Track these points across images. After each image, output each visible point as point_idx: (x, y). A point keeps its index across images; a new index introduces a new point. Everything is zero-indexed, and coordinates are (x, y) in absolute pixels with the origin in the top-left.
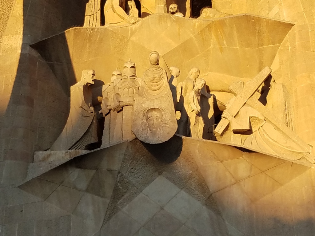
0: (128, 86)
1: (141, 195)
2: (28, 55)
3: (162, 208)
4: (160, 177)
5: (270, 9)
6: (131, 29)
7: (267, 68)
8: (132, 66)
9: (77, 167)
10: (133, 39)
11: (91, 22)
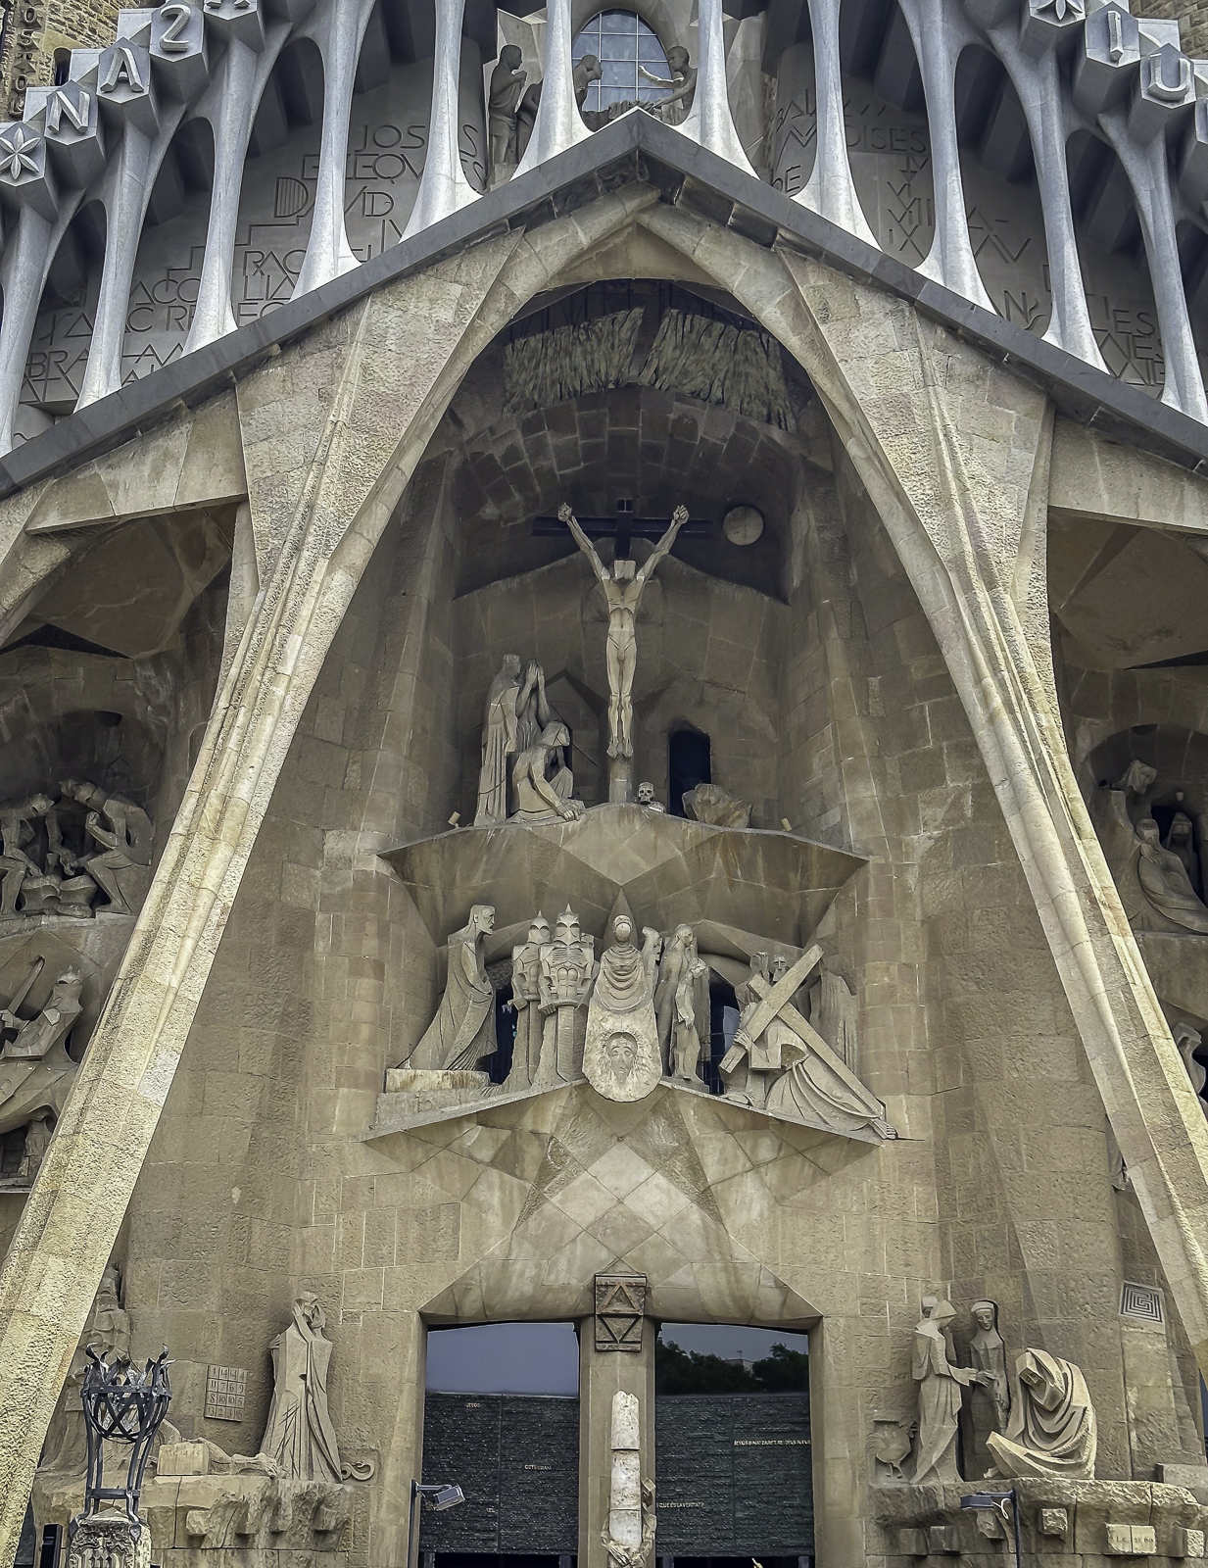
0: (568, 964)
1: (584, 1176)
2: (375, 874)
3: (620, 1202)
4: (619, 1144)
5: (824, 810)
8: (574, 922)
9: (479, 1124)
10: (569, 848)
11: (490, 808)
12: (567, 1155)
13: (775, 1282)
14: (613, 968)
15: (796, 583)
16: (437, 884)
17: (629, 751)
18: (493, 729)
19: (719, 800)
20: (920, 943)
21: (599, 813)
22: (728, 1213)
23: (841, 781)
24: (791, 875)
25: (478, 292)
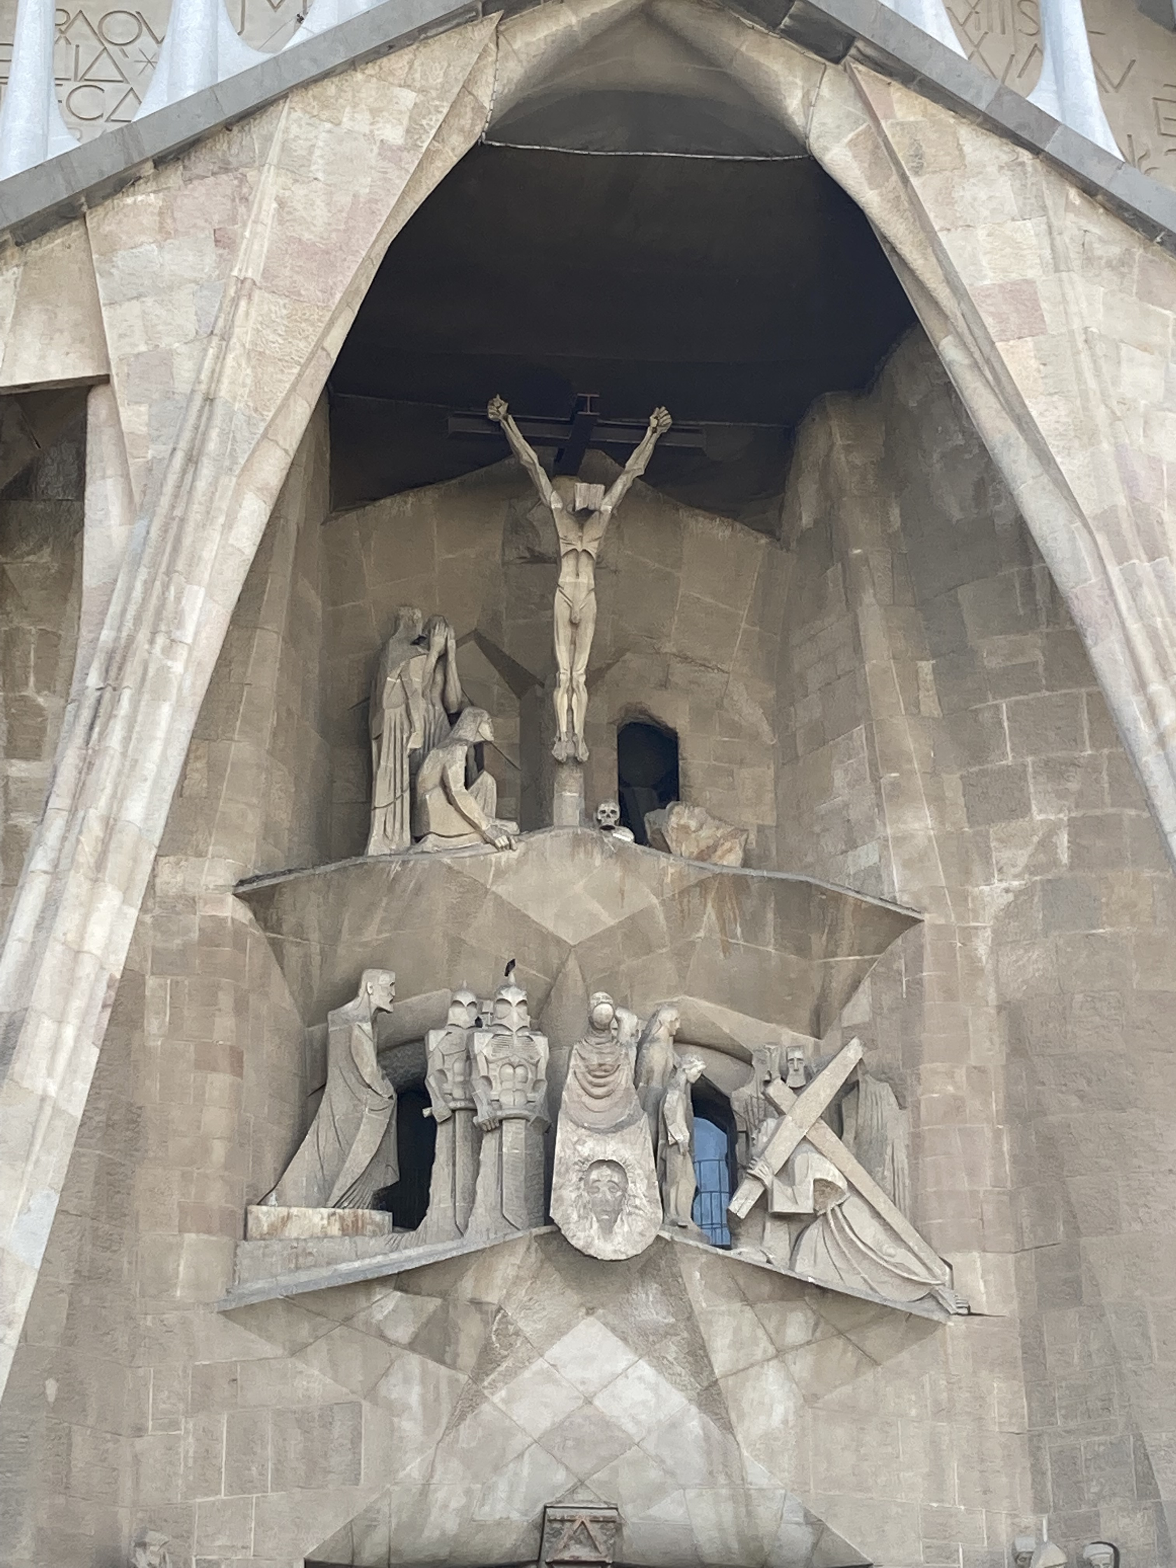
0: (515, 1060)
1: (539, 1364)
2: (229, 920)
3: (589, 1401)
4: (589, 1319)
5: (852, 844)
6: (498, 863)
7: (855, 1042)
8: (521, 999)
9: (398, 1288)
10: (499, 889)
11: (389, 829)
12: (517, 1333)
13: (805, 1516)
14: (587, 1067)
15: (806, 520)
16: (315, 936)
17: (583, 753)
18: (391, 714)
19: (701, 827)
20: (997, 1040)
21: (542, 842)
22: (741, 1416)
23: (879, 806)
24: (814, 937)
25: (437, 103)
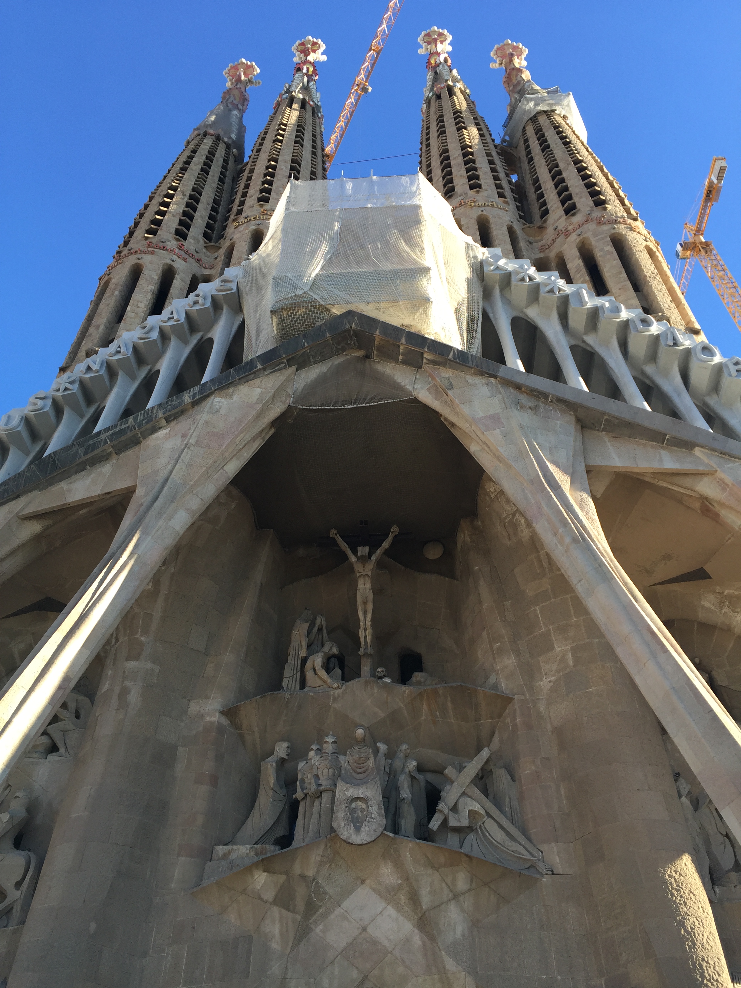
0: (329, 765)
1: (338, 911)
2: (217, 722)
3: (364, 929)
4: (362, 886)
5: (487, 678)
7: (486, 749)
8: (333, 740)
9: (265, 871)
10: (336, 705)
11: (290, 686)
12: (325, 893)
14: (354, 760)
16: (256, 730)
18: (294, 644)
20: (553, 744)
21: (353, 684)
22: (439, 933)
23: (494, 658)
24: (469, 712)
25: (270, 391)
